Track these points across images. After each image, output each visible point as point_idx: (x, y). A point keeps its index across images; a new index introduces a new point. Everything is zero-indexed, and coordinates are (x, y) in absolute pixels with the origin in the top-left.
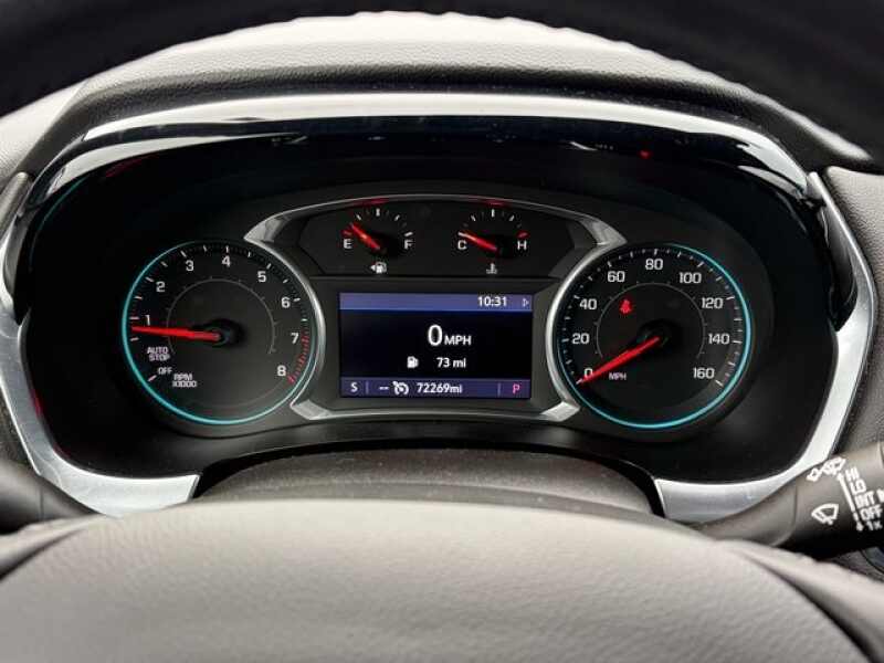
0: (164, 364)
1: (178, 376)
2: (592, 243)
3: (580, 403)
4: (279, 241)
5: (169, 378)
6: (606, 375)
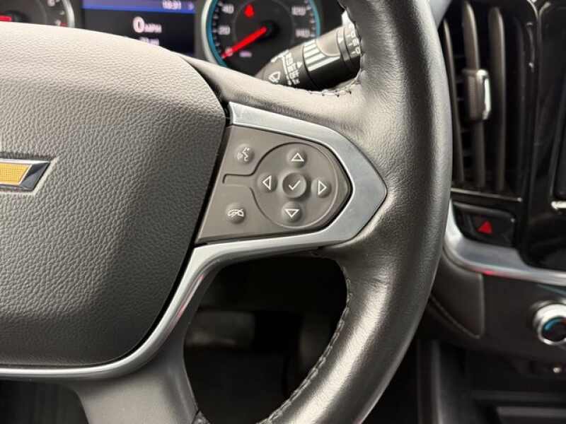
6: (238, 52)
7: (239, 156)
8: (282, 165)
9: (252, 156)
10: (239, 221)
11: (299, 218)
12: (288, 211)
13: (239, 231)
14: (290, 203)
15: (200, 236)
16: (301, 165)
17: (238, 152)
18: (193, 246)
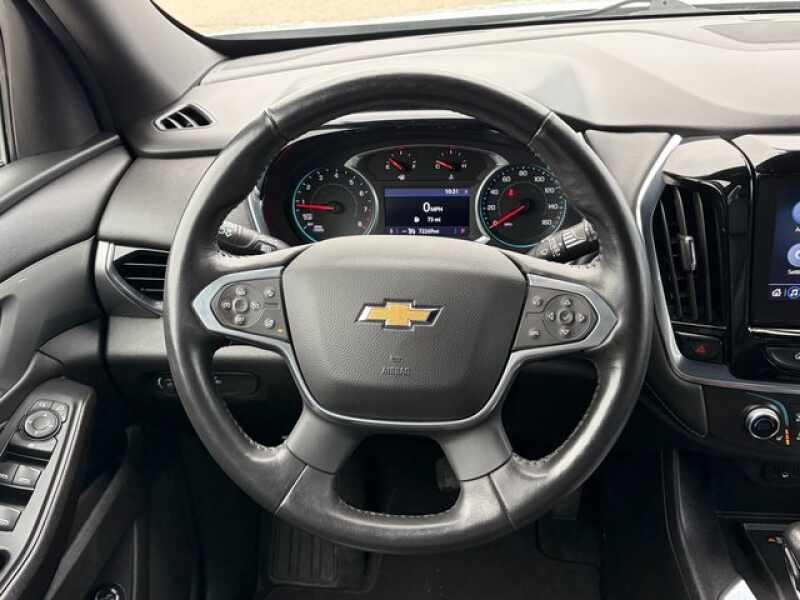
0: (310, 221)
1: (316, 227)
2: (494, 164)
3: (491, 236)
4: (359, 166)
5: (312, 227)
6: (502, 224)
7: (534, 303)
8: (559, 307)
9: (542, 302)
10: (536, 337)
11: (569, 335)
12: (563, 331)
13: (536, 343)
14: (563, 327)
15: (515, 345)
16: (569, 306)
17: (534, 300)
18: (510, 351)
